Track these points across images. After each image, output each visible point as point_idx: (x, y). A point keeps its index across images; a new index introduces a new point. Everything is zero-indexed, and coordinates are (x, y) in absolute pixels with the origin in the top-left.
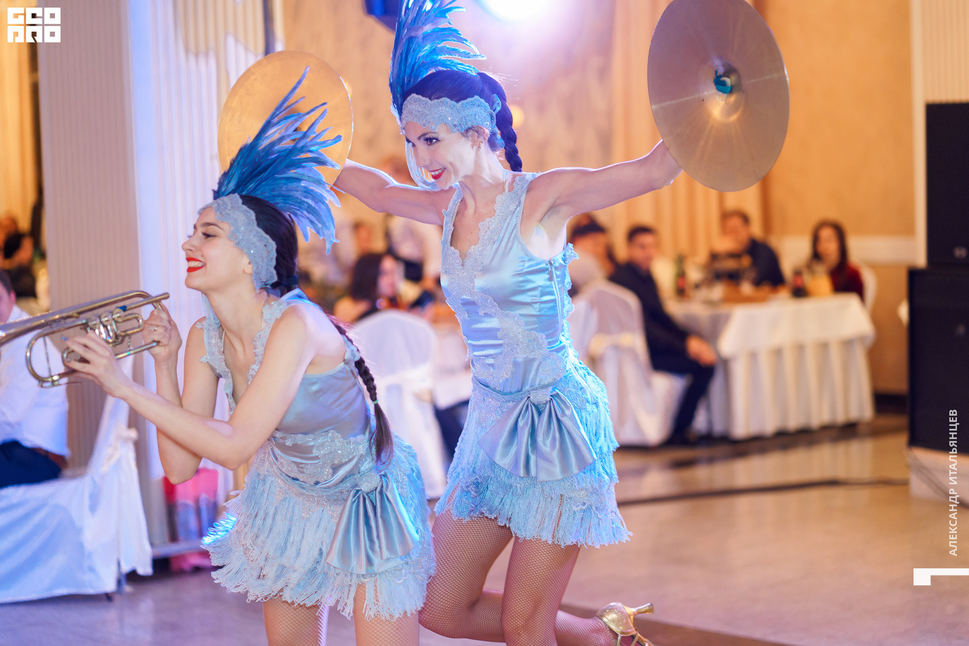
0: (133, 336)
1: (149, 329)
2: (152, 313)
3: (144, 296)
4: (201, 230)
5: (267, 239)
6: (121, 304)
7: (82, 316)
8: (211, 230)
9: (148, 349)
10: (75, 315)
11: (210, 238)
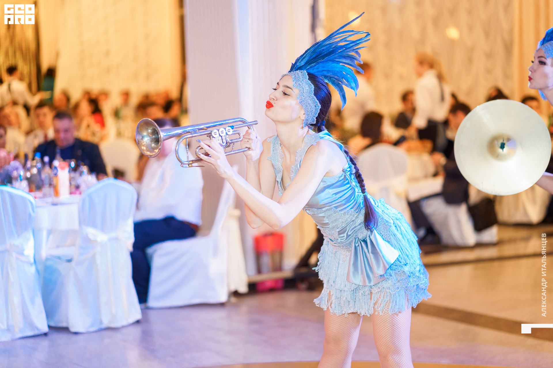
0: (235, 143)
1: (245, 141)
2: (247, 131)
3: (244, 122)
4: (281, 89)
5: (317, 103)
6: (231, 125)
7: (209, 129)
8: (288, 91)
9: (243, 151)
10: (205, 128)
11: (286, 96)
